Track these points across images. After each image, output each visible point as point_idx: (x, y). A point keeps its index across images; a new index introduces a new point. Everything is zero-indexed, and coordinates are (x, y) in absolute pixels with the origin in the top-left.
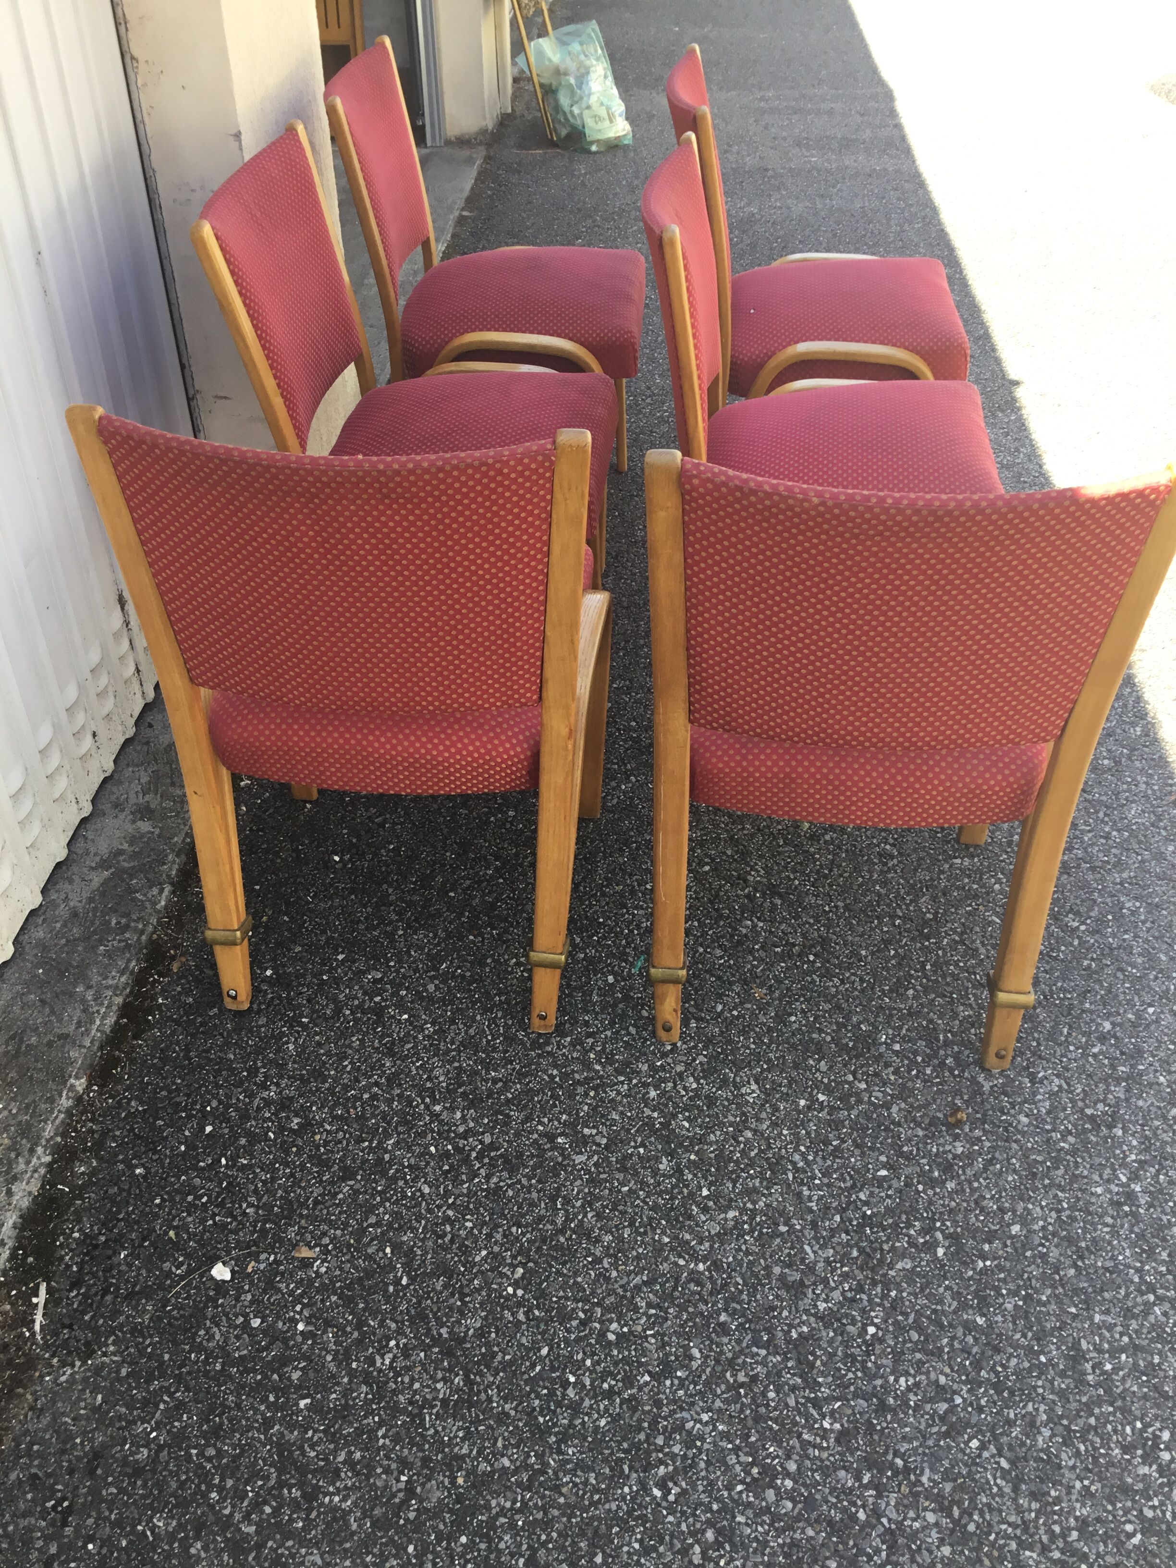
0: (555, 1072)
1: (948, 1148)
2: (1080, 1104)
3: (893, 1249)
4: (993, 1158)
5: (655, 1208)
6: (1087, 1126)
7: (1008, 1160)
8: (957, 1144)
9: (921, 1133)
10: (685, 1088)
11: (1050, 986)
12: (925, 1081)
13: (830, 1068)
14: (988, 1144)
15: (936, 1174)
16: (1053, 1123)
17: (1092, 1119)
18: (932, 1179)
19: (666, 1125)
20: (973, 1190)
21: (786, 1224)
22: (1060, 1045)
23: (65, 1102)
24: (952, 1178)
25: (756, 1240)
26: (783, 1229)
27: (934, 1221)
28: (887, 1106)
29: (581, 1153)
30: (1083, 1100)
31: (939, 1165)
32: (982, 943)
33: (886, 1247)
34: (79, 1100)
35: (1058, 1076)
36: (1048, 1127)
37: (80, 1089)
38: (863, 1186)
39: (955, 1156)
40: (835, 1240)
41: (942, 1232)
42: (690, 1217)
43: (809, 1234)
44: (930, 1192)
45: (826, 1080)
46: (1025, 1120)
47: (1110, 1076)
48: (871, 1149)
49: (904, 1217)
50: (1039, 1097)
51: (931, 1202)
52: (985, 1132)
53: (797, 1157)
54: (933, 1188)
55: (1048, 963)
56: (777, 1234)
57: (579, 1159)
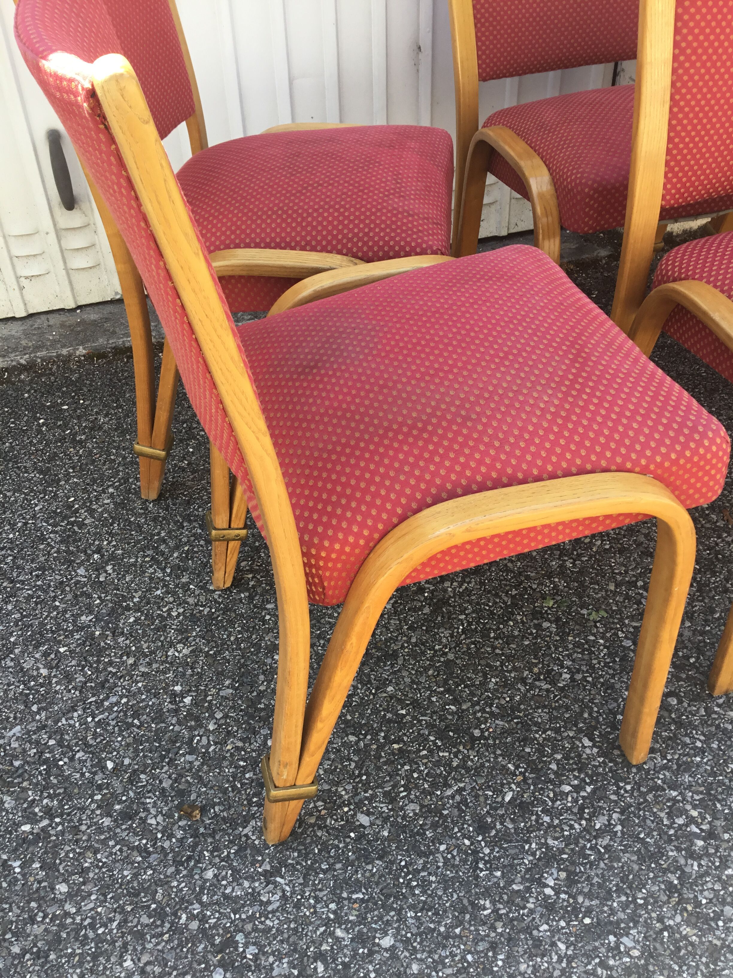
0: (163, 534)
1: (153, 811)
2: (249, 927)
3: (25, 790)
4: (149, 854)
5: (42, 624)
6: (218, 940)
7: (150, 867)
8: (160, 818)
9: (166, 784)
10: (170, 610)
11: (424, 868)
12: (234, 776)
13: (225, 698)
14: (167, 845)
15: (117, 807)
16: (211, 904)
17: (230, 942)
18: (110, 806)
19: (128, 608)
20: (104, 842)
21: (39, 709)
22: (333, 892)
23: (65, 352)
24: (115, 821)
25: (21, 694)
26: (35, 708)
27: (61, 815)
28: (192, 751)
29: (87, 570)
30: (255, 929)
31: (129, 807)
32: (460, 791)
33: (25, 784)
34: (70, 355)
35: (284, 897)
36: (205, 898)
37: (78, 353)
38: (90, 753)
39: (143, 821)
40: (28, 745)
41: (50, 825)
42: (36, 647)
43: (32, 727)
44: (94, 806)
45: (210, 698)
46: (210, 874)
47: (304, 954)
48: (136, 751)
49: (61, 791)
50: (246, 884)
51: (83, 809)
52: (181, 841)
53: (114, 699)
54: (99, 807)
55: (465, 861)
56: (27, 705)
57: (81, 571)
